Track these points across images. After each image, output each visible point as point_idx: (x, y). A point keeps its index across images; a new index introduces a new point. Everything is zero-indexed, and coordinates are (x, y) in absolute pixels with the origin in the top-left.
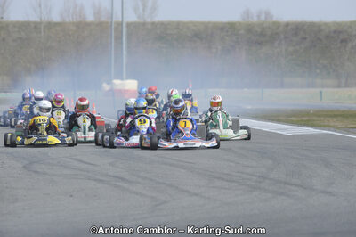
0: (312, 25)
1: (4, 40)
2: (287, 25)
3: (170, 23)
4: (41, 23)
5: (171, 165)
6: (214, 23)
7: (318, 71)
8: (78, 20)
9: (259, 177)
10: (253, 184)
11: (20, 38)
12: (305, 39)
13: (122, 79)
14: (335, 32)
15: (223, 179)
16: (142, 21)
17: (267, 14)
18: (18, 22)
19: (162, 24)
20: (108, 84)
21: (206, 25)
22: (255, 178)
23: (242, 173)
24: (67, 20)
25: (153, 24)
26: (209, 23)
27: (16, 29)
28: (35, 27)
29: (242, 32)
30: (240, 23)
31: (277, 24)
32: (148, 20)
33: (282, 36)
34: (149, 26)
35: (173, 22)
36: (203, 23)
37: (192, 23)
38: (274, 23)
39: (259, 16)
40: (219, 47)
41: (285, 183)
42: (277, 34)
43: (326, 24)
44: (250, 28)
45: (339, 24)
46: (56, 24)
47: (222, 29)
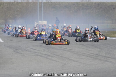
0: (103, 3)
1: (2, 8)
2: (95, 3)
3: (57, 3)
4: (14, 3)
5: (64, 50)
6: (72, 3)
7: (105, 18)
8: (27, 1)
9: (96, 54)
10: (95, 57)
11: (8, 8)
12: (101, 8)
13: (42, 21)
14: (111, 5)
15: (84, 55)
16: (47, 2)
18: (7, 2)
19: (54, 3)
20: (37, 22)
21: (69, 3)
22: (95, 55)
23: (90, 53)
24: (23, 1)
25: (51, 2)
26: (70, 2)
27: (6, 5)
28: (13, 4)
29: (80, 5)
30: (80, 2)
31: (92, 3)
32: (50, 2)
33: (94, 7)
34: (50, 4)
35: (58, 2)
36: (67, 3)
37: (64, 2)
38: (91, 2)
40: (73, 11)
41: (106, 57)
42: (92, 6)
43: (108, 3)
44: (83, 4)
45: (112, 3)
46: (19, 3)
47: (74, 4)
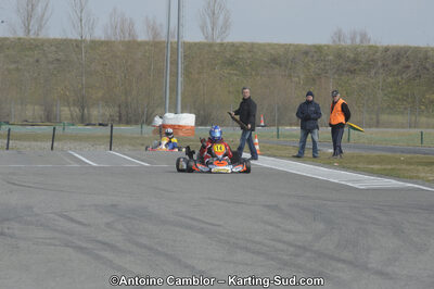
0: (417, 50)
1: (37, 61)
2: (387, 49)
3: (242, 45)
4: (81, 41)
6: (297, 46)
11: (58, 60)
12: (408, 67)
17: (364, 36)
19: (233, 45)
21: (287, 47)
26: (291, 45)
27: (53, 48)
29: (331, 58)
30: (328, 46)
31: (374, 49)
32: (218, 41)
33: (380, 64)
34: (217, 49)
36: (283, 46)
37: (269, 45)
38: (370, 47)
39: (353, 39)
40: (302, 76)
42: (372, 60)
44: (340, 54)
47: (306, 53)
